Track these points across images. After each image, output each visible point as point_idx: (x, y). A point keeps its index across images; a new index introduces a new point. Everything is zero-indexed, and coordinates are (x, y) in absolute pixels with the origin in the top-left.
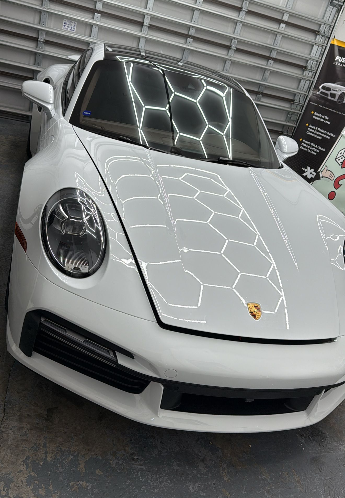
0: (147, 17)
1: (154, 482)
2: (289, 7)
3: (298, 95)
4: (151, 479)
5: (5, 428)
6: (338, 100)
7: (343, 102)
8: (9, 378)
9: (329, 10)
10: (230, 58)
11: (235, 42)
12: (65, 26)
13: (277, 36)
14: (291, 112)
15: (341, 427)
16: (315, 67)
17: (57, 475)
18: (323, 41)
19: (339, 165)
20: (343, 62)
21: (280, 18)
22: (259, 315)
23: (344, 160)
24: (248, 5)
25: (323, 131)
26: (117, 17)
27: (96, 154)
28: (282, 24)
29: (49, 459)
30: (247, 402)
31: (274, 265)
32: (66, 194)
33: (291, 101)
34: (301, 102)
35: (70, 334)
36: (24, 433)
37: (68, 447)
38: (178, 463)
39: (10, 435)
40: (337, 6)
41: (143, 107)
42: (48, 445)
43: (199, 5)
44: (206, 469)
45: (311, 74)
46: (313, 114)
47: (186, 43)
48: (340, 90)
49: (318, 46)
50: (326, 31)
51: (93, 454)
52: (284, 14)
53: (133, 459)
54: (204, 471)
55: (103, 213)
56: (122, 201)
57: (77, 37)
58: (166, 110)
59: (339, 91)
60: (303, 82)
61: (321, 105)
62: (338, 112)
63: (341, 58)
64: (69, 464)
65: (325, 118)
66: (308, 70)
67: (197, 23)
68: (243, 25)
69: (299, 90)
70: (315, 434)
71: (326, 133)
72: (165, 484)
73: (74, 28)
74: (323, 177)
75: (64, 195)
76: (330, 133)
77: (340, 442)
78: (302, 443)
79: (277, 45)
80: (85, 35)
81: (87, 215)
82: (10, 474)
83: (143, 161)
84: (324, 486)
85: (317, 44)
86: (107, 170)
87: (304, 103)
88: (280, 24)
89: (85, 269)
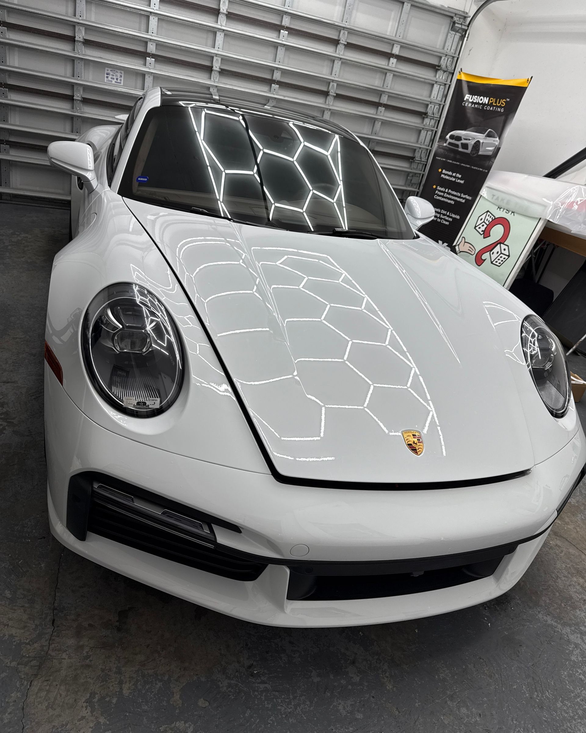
0: (217, 59)
1: (286, 707)
2: (400, 36)
3: (418, 151)
4: (282, 702)
5: (56, 650)
6: (472, 151)
7: (479, 154)
8: (59, 569)
9: (451, 37)
10: (329, 106)
11: (333, 85)
12: (108, 77)
13: (387, 75)
14: (411, 172)
15: (534, 586)
16: (437, 112)
17: (139, 717)
18: (446, 79)
19: (480, 235)
20: (475, 101)
21: (389, 51)
22: (421, 447)
23: (486, 228)
24: (347, 36)
25: (455, 193)
26: (176, 62)
27: (163, 237)
28: (391, 59)
29: (126, 692)
30: (413, 576)
31: (415, 369)
32: (116, 293)
33: (410, 159)
34: (423, 160)
35: (139, 505)
36: (85, 654)
37: (154, 669)
38: (318, 671)
39: (63, 660)
40: (460, 31)
41: (222, 172)
42: (123, 669)
43: (283, 39)
44: (359, 674)
45: (433, 122)
46: (441, 173)
47: (270, 91)
48: (474, 139)
49: (439, 86)
50: (448, 64)
51: (192, 674)
52: (393, 45)
53: (252, 675)
54: (357, 679)
55: (176, 316)
56: (203, 300)
57: (126, 91)
58: (254, 174)
59: (472, 139)
60: (423, 133)
61: (450, 160)
62: (472, 167)
63: (471, 96)
64: (157, 697)
65: (457, 176)
66: (429, 117)
67: (283, 63)
68: (342, 63)
69: (419, 144)
70: (502, 601)
71: (459, 195)
72: (303, 708)
73: (121, 80)
74: (460, 252)
75: (113, 294)
76: (465, 194)
77: (536, 609)
78: (487, 617)
79: (387, 86)
80: (136, 89)
81: (152, 321)
82: (67, 725)
83: (228, 242)
84: (526, 678)
85: (438, 83)
86: (179, 259)
87: (426, 161)
88: (389, 59)
89: (154, 403)
